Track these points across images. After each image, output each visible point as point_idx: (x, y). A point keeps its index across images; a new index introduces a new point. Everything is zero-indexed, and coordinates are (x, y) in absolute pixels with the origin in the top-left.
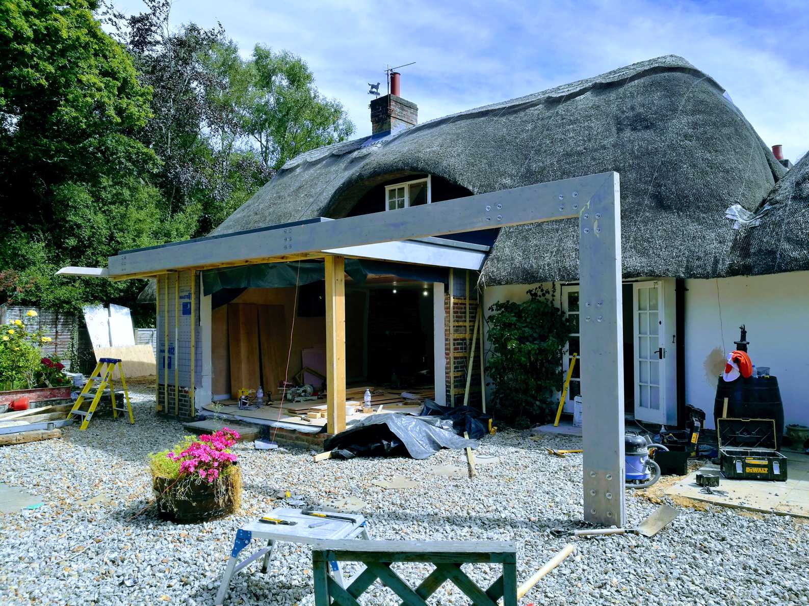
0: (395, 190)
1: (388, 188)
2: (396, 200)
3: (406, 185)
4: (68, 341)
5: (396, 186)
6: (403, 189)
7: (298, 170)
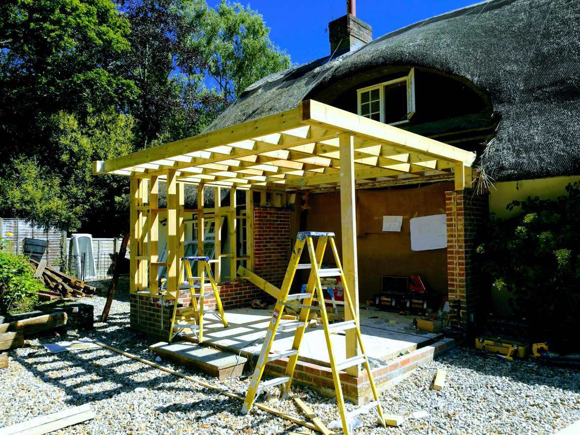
0: (369, 92)
1: (360, 92)
2: (370, 102)
3: (380, 87)
4: (58, 250)
5: (369, 89)
6: (378, 90)
7: (260, 91)
